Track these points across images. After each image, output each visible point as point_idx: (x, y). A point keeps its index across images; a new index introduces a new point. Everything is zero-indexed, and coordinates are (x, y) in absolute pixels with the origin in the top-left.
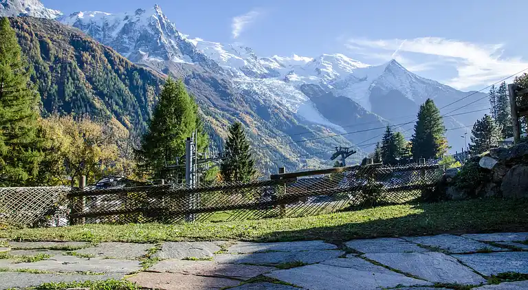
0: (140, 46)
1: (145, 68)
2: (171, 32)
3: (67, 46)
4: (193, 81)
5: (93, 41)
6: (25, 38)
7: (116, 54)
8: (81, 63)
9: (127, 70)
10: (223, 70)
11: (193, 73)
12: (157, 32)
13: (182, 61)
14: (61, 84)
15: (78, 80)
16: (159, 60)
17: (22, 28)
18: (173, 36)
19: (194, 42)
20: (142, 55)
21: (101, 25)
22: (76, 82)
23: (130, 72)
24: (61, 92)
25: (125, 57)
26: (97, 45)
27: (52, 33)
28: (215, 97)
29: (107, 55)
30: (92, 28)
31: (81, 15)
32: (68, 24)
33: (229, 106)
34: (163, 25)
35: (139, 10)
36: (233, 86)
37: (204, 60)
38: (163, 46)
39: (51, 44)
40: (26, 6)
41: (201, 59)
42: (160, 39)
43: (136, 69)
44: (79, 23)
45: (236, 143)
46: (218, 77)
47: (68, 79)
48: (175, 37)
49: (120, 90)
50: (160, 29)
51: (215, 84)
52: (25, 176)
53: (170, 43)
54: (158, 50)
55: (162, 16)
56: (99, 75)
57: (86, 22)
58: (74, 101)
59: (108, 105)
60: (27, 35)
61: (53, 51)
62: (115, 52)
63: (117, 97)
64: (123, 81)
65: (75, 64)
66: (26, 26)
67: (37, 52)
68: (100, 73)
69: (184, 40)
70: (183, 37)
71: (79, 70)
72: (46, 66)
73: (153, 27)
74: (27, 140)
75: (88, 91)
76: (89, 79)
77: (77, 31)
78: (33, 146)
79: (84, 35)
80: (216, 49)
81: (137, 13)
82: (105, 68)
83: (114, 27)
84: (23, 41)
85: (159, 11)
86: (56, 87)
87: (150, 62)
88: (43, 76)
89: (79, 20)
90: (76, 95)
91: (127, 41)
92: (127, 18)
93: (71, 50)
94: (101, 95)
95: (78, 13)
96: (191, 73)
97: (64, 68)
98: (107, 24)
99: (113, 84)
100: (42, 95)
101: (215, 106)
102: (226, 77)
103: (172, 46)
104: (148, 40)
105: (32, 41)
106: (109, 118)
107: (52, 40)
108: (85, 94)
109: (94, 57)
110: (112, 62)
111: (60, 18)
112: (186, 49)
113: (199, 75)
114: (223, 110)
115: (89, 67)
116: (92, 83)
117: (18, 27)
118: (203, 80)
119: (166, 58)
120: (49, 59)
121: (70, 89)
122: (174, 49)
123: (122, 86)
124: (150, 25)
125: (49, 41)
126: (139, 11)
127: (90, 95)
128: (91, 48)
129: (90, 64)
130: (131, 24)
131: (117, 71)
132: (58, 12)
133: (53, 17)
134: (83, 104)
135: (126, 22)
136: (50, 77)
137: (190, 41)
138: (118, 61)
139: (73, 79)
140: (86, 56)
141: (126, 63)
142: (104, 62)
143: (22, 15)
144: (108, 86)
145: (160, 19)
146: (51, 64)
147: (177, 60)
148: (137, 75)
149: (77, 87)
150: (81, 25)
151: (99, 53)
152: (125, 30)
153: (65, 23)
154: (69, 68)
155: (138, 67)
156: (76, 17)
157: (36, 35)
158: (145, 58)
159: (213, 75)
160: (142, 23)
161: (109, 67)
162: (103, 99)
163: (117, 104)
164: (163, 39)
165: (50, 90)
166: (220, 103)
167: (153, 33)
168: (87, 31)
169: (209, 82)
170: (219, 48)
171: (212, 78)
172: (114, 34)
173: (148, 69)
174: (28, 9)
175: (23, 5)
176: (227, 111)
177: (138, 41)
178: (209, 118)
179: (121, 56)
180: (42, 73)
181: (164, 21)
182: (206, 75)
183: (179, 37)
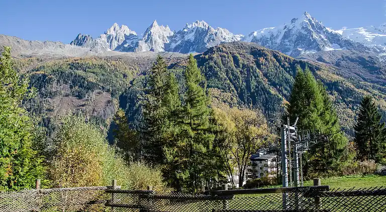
0: (298, 45)
1: (303, 60)
2: (320, 29)
3: (249, 56)
4: (343, 63)
5: (265, 49)
6: (225, 57)
7: (281, 54)
8: (259, 66)
9: (290, 64)
10: (369, 49)
11: (342, 57)
12: (310, 32)
13: (331, 49)
14: (248, 82)
15: (258, 77)
16: (313, 52)
17: (223, 51)
18: (322, 32)
19: (340, 32)
20: (300, 51)
21: (269, 37)
22: (257, 78)
23: (293, 65)
24: (248, 87)
25: (288, 55)
26: (268, 51)
27: (239, 50)
28: (364, 72)
29: (275, 56)
30: (264, 40)
31: (255, 34)
32: (248, 41)
33: (379, 78)
34: (313, 26)
35: (294, 19)
36: (381, 60)
37: (351, 44)
38: (315, 40)
39: (239, 57)
40: (223, 37)
41: (348, 44)
42: (312, 36)
43: (297, 62)
44: (255, 40)
45: (368, 115)
46: (365, 56)
47: (252, 77)
48: (324, 32)
49: (286, 79)
50: (311, 29)
51: (362, 62)
52: (204, 150)
53: (320, 37)
54: (311, 44)
55: (311, 19)
56: (271, 71)
57: (258, 38)
58: (257, 92)
59: (280, 91)
60: (225, 54)
61: (241, 61)
62: (280, 53)
63: (285, 84)
64: (288, 72)
65: (255, 66)
66: (224, 49)
67: (232, 64)
68: (272, 70)
69: (331, 32)
70: (330, 30)
71: (258, 70)
72: (237, 71)
73: (306, 29)
74: (206, 127)
75: (266, 83)
76: (265, 75)
77: (255, 45)
78: (209, 130)
79: (259, 46)
80: (360, 33)
81: (292, 22)
82: (275, 65)
83: (277, 36)
84: (224, 59)
85: (309, 16)
86: (244, 84)
87: (307, 54)
88: (237, 78)
89: (255, 37)
90: (258, 87)
91: (288, 43)
92: (286, 27)
93: (252, 58)
94: (274, 84)
95: (254, 33)
96: (340, 57)
97: (248, 71)
98: (273, 35)
99: (281, 75)
100: (237, 90)
101: (364, 79)
102: (372, 53)
103: (322, 39)
104: (305, 40)
105: (228, 58)
106: (280, 99)
107: (239, 54)
108: (264, 86)
109: (266, 59)
110: (279, 61)
111: (243, 39)
112: (334, 39)
113: (347, 57)
114: (372, 82)
115: (264, 67)
116: (267, 77)
117: (220, 51)
118: (352, 60)
119: (319, 49)
120: (240, 67)
121: (253, 83)
122: (325, 42)
123: (288, 76)
124: (303, 28)
125: (238, 55)
126: (293, 20)
127: (267, 86)
128: (264, 54)
129: (265, 65)
130: (289, 30)
131: (283, 66)
132: (242, 36)
133: (239, 39)
134: (262, 92)
135: (285, 30)
136: (241, 78)
137: (337, 32)
138: (283, 59)
139: (255, 77)
140: (262, 60)
141: (289, 59)
142: (273, 62)
143: (222, 43)
144: (278, 78)
145: (310, 22)
146: (241, 69)
147: (328, 49)
148: (299, 67)
149: (258, 82)
150: (257, 40)
151: (270, 57)
152: (286, 36)
153: (245, 41)
154: (251, 70)
155: (298, 60)
156: (252, 36)
157: (230, 53)
158: (303, 53)
159: (360, 55)
160: (297, 28)
161: (278, 64)
162: (276, 87)
163: (286, 89)
164: (315, 35)
165: (241, 86)
166: (368, 76)
167: (306, 33)
168: (260, 43)
169: (358, 61)
170: (363, 31)
171: (359, 58)
172: (278, 41)
173: (305, 60)
174: (225, 39)
175: (222, 37)
176: (377, 82)
177: (296, 41)
178: (360, 91)
179: (285, 55)
180: (236, 77)
181: (313, 23)
182: (354, 56)
183: (327, 31)
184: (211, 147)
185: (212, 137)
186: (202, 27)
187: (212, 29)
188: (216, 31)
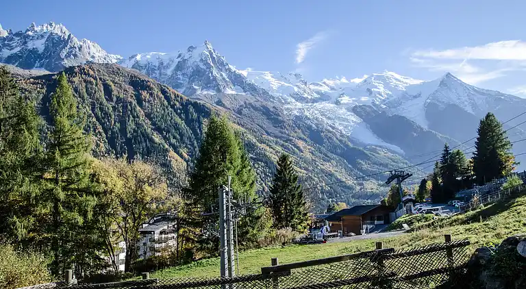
0: (193, 81)
1: (198, 102)
2: (221, 65)
3: (127, 86)
4: (245, 111)
5: (150, 80)
6: (91, 82)
7: (171, 90)
8: (140, 102)
9: (182, 105)
10: (273, 98)
11: (245, 103)
12: (209, 67)
13: (234, 92)
14: (123, 124)
15: (138, 117)
16: (212, 93)
17: (89, 74)
18: (223, 70)
19: (244, 73)
20: (195, 89)
21: (157, 65)
22: (136, 119)
23: (185, 106)
24: (123, 130)
25: (180, 92)
26: (153, 84)
27: (114, 76)
28: (267, 124)
29: (164, 92)
30: (150, 69)
31: (138, 57)
32: (128, 66)
33: (282, 133)
34: (213, 58)
35: (191, 47)
36: (285, 112)
37: (255, 89)
38: (215, 79)
39: (113, 86)
40: (92, 54)
41: (252, 89)
42: (212, 74)
43: (191, 103)
44: (137, 66)
45: (285, 176)
46: (270, 105)
47: (129, 116)
48: (226, 70)
49: (176, 124)
50: (212, 64)
51: (266, 112)
52: (80, 220)
53: (222, 75)
54: (210, 83)
55: (212, 51)
56: (157, 111)
57: (143, 63)
58: (135, 137)
59: (165, 138)
60: (92, 80)
61: (115, 93)
62: (171, 88)
63: (174, 131)
64: (179, 115)
65: (134, 102)
66: (91, 72)
67: (101, 94)
68: (158, 110)
69: (235, 72)
70: (233, 68)
71: (138, 108)
72: (109, 106)
73: (207, 64)
74: (83, 185)
75: (148, 127)
76: (148, 116)
77: (136, 72)
78: (87, 191)
79: (142, 74)
80: (266, 78)
81: (189, 51)
82: (162, 104)
83: (167, 67)
84: (89, 86)
85: (210, 46)
86: (118, 125)
87: (203, 95)
88: (107, 115)
89: (137, 62)
90: (137, 132)
91: (181, 77)
92: (180, 56)
93: (131, 90)
94: (159, 130)
95: (136, 55)
96: (242, 103)
97: (125, 107)
98: (162, 64)
99: (170, 119)
100: (106, 134)
101: (268, 134)
102: (277, 104)
103: (224, 79)
104: (201, 75)
105: (96, 85)
106: (167, 150)
107: (113, 82)
108: (145, 130)
109: (151, 94)
110: (167, 98)
111: (121, 61)
112: (237, 80)
113: (250, 104)
114: (276, 137)
115: (147, 104)
116: (151, 119)
117: (85, 74)
118: (256, 109)
119: (219, 91)
120: (112, 101)
121: (131, 126)
122: (226, 81)
123: (178, 120)
124: (202, 60)
125: (111, 83)
126: (191, 49)
127: (149, 131)
128: (149, 86)
129: (149, 102)
130: (184, 61)
131: (173, 107)
132: (119, 57)
133: (114, 61)
134: (143, 139)
135: (179, 59)
136: (113, 117)
137: (240, 72)
138: (173, 97)
139: (134, 117)
140: (145, 94)
141: (181, 98)
142: (160, 99)
143: (88, 62)
144: (166, 122)
145: (211, 54)
146: (113, 104)
147: (229, 91)
148: (191, 109)
149: (137, 124)
150: (139, 66)
151: (156, 91)
152: (179, 67)
153: (124, 65)
154: (129, 107)
155: (193, 101)
156: (134, 59)
157: (100, 79)
158: (199, 92)
159: (265, 103)
160: (194, 59)
161: (166, 103)
162: (162, 134)
163: (174, 137)
164: (215, 72)
165: (113, 128)
166: (272, 129)
167: (204, 67)
168: (144, 72)
169: (260, 110)
170: (268, 76)
171: (263, 107)
172: (169, 72)
173: (202, 102)
174: (93, 57)
175: (89, 54)
176: (281, 138)
177: (191, 76)
178: (263, 146)
179: (176, 92)
180: (106, 114)
181: (215, 56)
182: (258, 105)
183: (229, 70)
184: (90, 216)
185: (93, 201)
186: (60, 34)
187: (75, 40)
188: (81, 44)
